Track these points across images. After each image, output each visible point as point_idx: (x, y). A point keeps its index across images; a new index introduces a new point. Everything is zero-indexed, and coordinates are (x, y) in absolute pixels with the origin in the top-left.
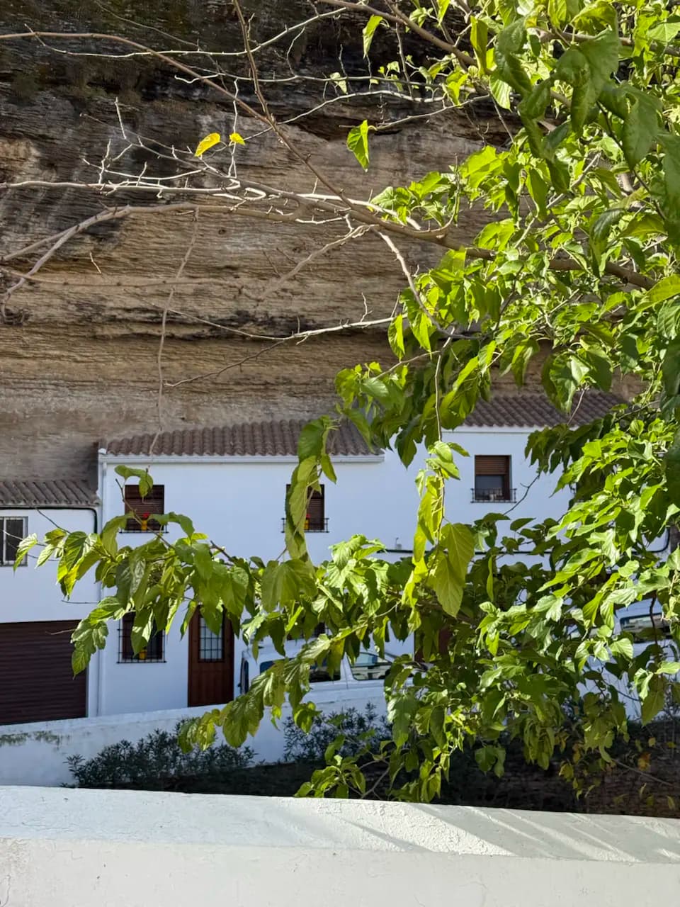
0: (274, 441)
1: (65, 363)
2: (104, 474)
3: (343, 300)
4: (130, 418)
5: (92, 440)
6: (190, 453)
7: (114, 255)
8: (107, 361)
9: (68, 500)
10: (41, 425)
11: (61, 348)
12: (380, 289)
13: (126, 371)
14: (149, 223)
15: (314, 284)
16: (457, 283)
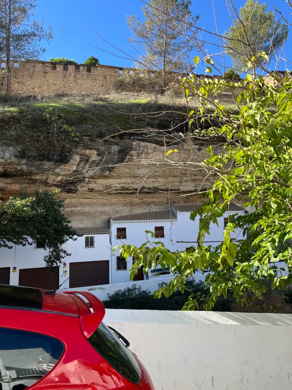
0: (151, 216)
1: (102, 200)
2: (112, 225)
3: (166, 183)
4: (117, 212)
5: (109, 217)
6: (132, 220)
7: (114, 175)
8: (112, 199)
9: (104, 232)
10: (97, 214)
11: (101, 197)
12: (175, 180)
13: (116, 201)
14: (122, 167)
15: (160, 179)
16: (235, 184)
